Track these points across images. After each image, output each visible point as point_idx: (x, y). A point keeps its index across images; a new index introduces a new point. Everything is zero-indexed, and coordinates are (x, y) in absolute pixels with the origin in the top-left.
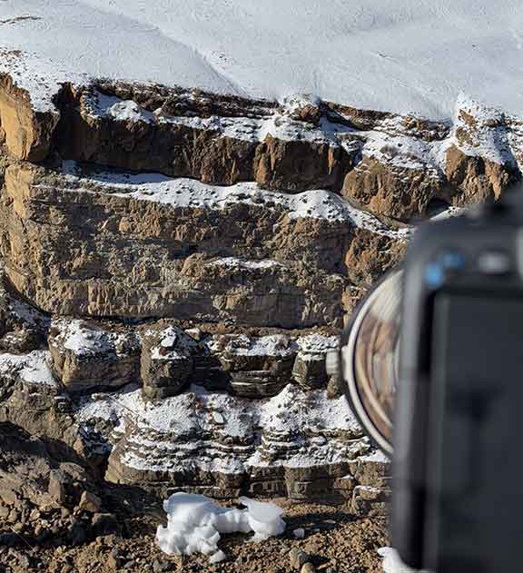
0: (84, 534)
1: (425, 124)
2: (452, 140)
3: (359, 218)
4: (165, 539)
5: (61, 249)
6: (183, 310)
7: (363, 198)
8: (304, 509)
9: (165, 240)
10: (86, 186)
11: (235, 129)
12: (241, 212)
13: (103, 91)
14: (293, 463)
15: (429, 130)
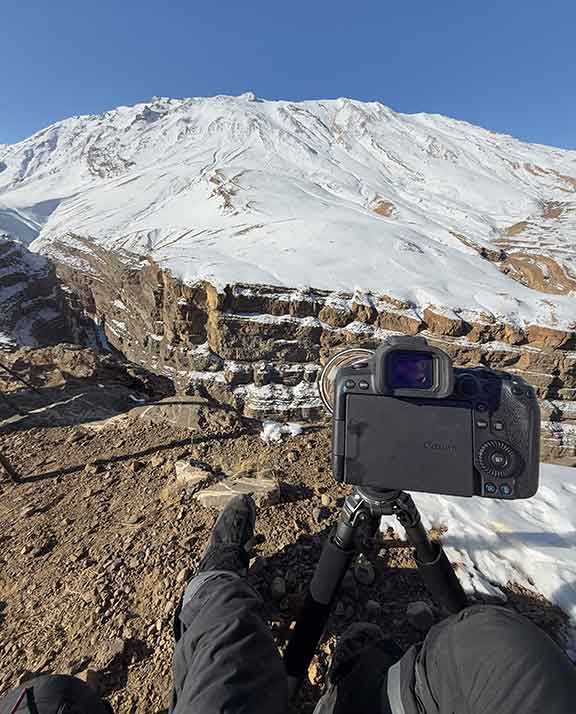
0: (237, 434)
1: (345, 294)
2: (354, 299)
3: (324, 326)
4: (263, 436)
5: (227, 338)
6: (267, 357)
7: (325, 319)
8: (308, 425)
9: (261, 334)
10: (235, 317)
11: (283, 297)
12: (285, 324)
13: (240, 287)
14: (304, 406)
15: (346, 296)
